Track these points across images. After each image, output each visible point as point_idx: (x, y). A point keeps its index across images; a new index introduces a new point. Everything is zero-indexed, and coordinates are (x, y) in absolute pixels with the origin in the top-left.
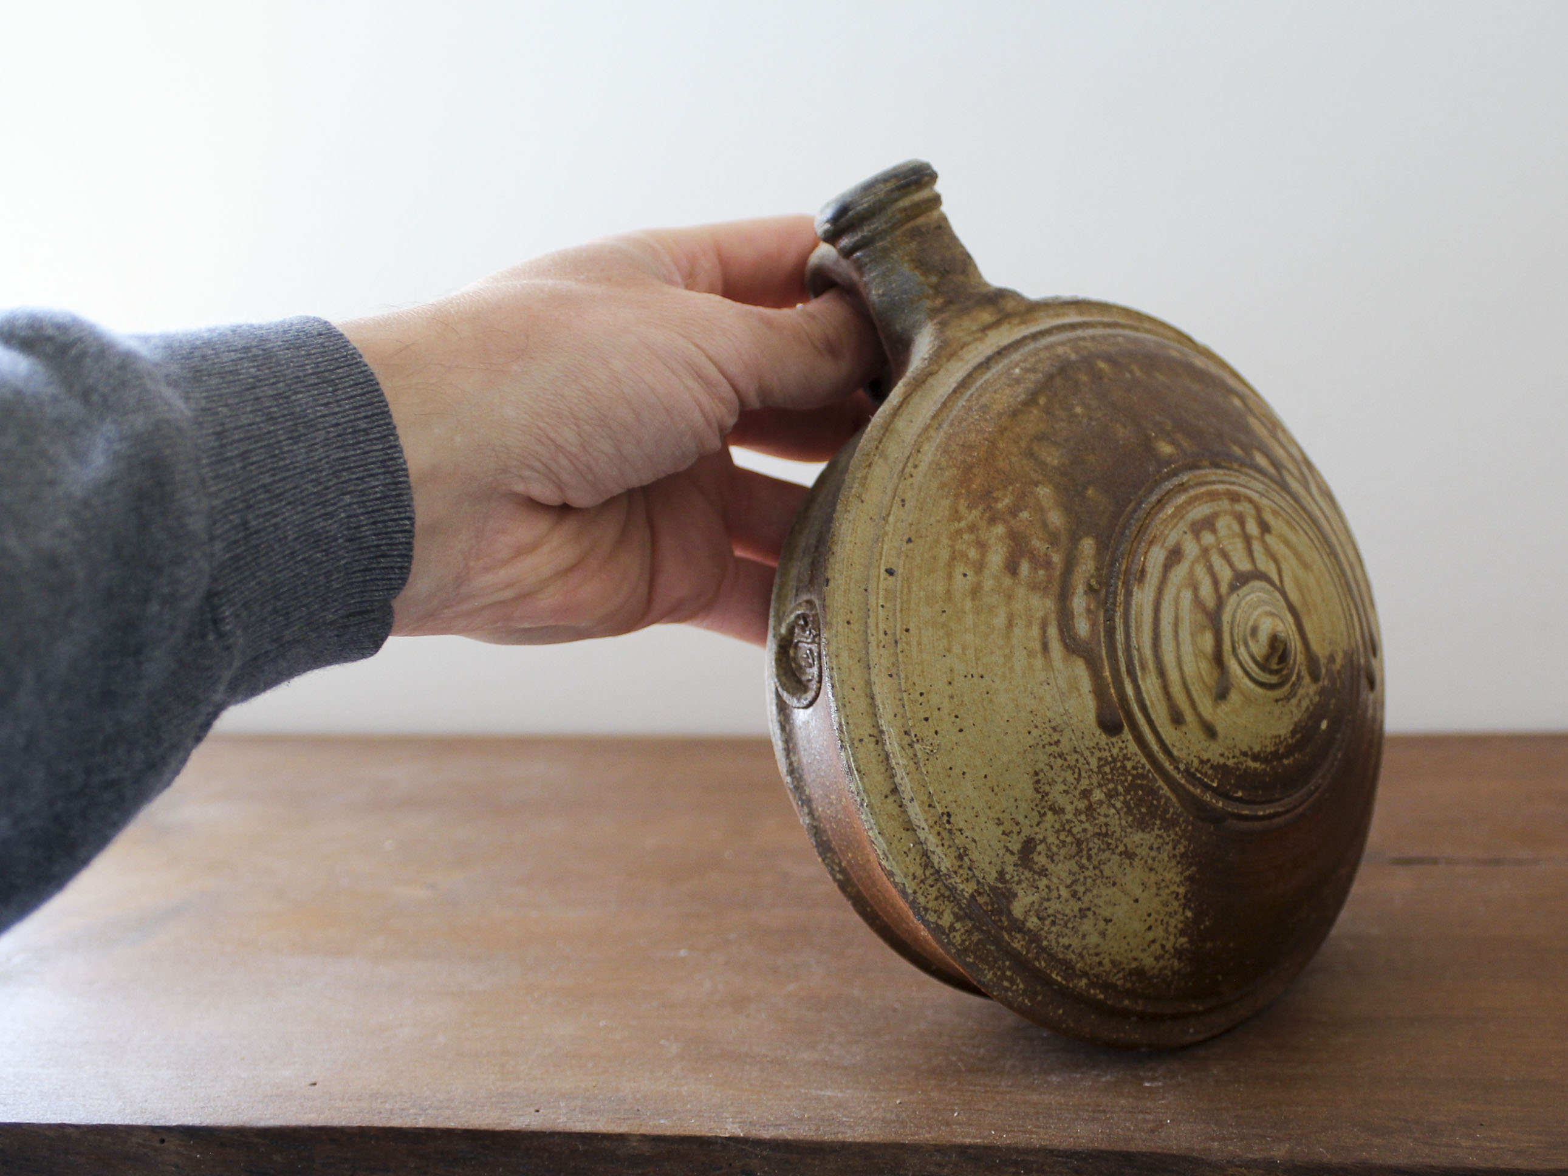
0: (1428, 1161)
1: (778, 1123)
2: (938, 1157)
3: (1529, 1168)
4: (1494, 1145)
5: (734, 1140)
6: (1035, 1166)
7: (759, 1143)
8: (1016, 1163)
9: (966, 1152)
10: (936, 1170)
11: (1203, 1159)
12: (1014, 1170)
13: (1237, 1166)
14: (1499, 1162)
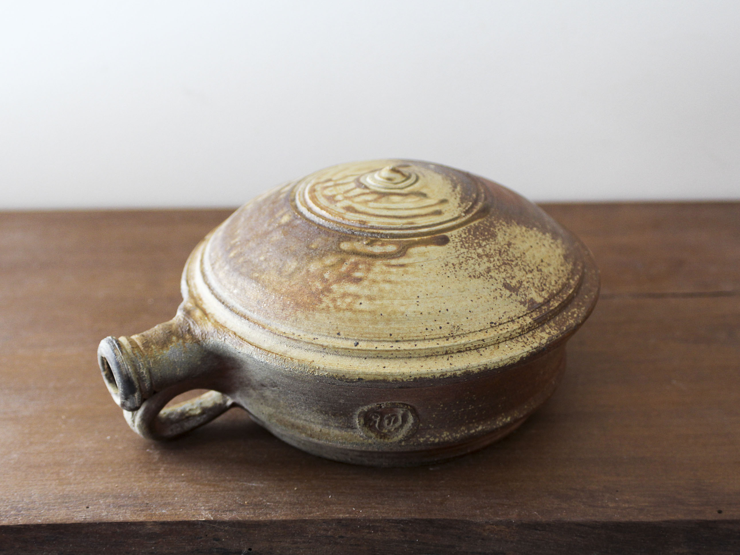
0: (594, 518)
1: (231, 509)
2: (325, 526)
3: (647, 520)
4: (627, 505)
5: (208, 522)
6: (380, 529)
7: (223, 523)
8: (369, 527)
9: (341, 522)
10: (324, 533)
11: (472, 522)
12: (368, 531)
13: (491, 524)
14: (631, 517)
